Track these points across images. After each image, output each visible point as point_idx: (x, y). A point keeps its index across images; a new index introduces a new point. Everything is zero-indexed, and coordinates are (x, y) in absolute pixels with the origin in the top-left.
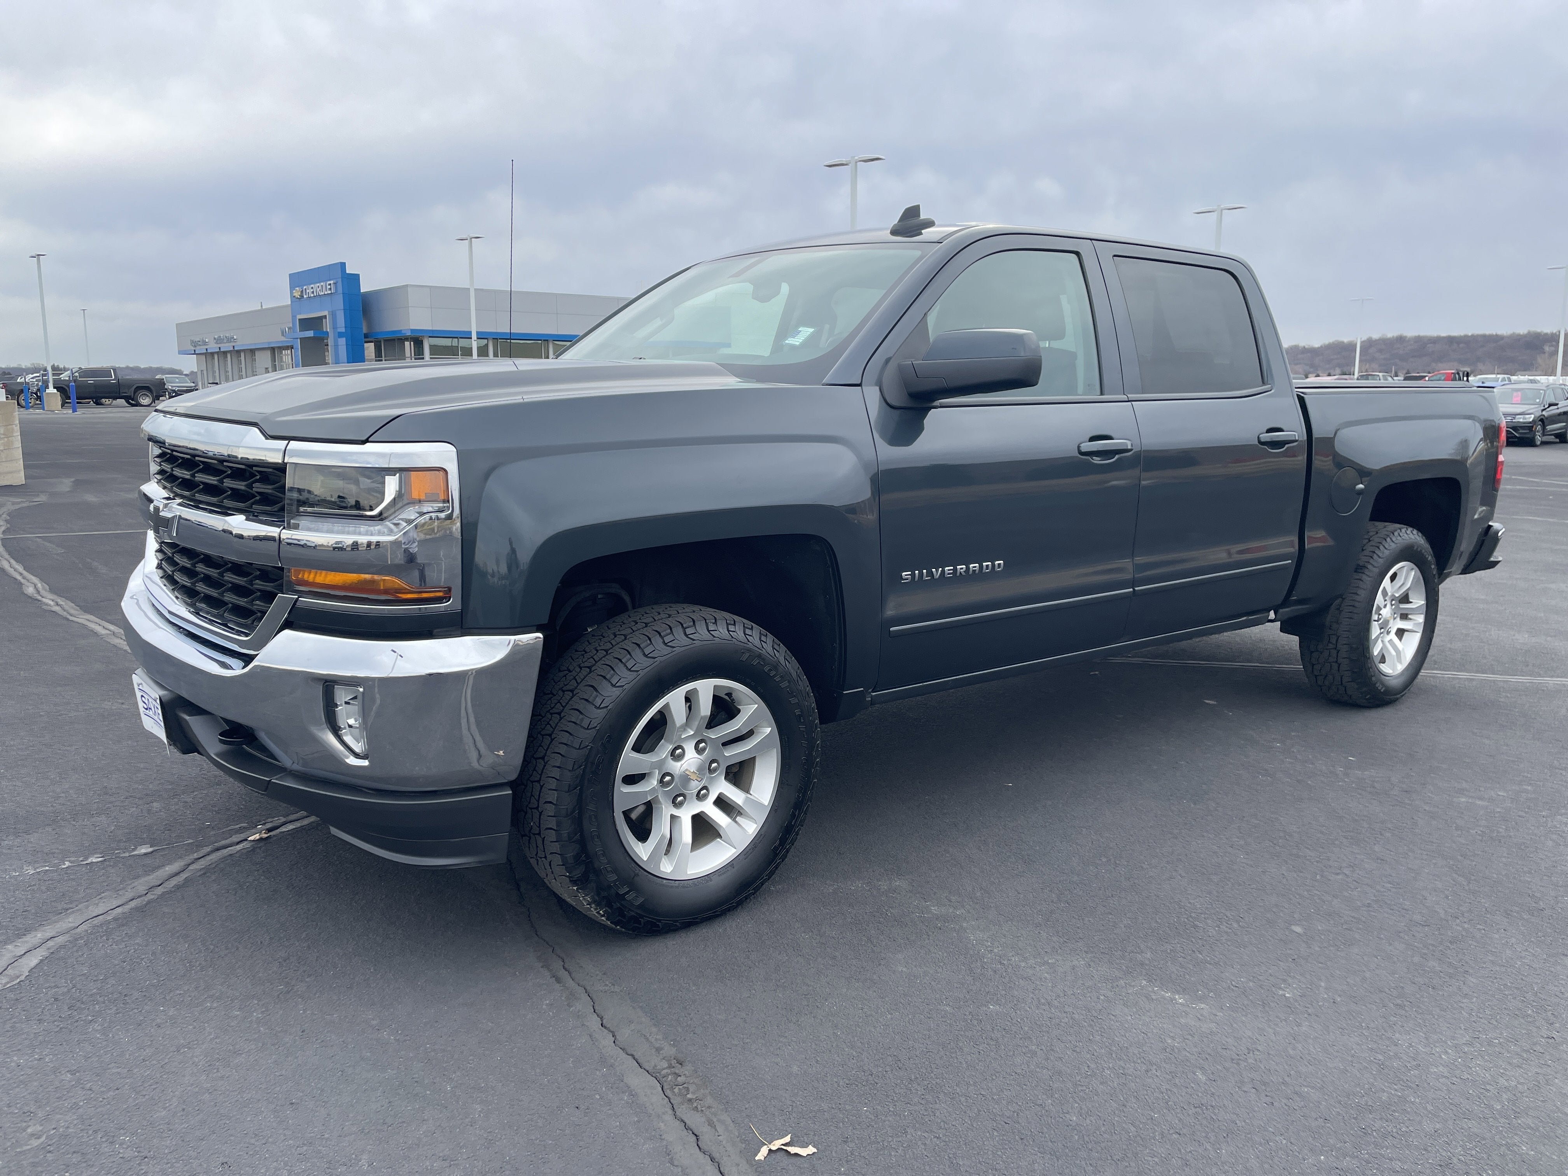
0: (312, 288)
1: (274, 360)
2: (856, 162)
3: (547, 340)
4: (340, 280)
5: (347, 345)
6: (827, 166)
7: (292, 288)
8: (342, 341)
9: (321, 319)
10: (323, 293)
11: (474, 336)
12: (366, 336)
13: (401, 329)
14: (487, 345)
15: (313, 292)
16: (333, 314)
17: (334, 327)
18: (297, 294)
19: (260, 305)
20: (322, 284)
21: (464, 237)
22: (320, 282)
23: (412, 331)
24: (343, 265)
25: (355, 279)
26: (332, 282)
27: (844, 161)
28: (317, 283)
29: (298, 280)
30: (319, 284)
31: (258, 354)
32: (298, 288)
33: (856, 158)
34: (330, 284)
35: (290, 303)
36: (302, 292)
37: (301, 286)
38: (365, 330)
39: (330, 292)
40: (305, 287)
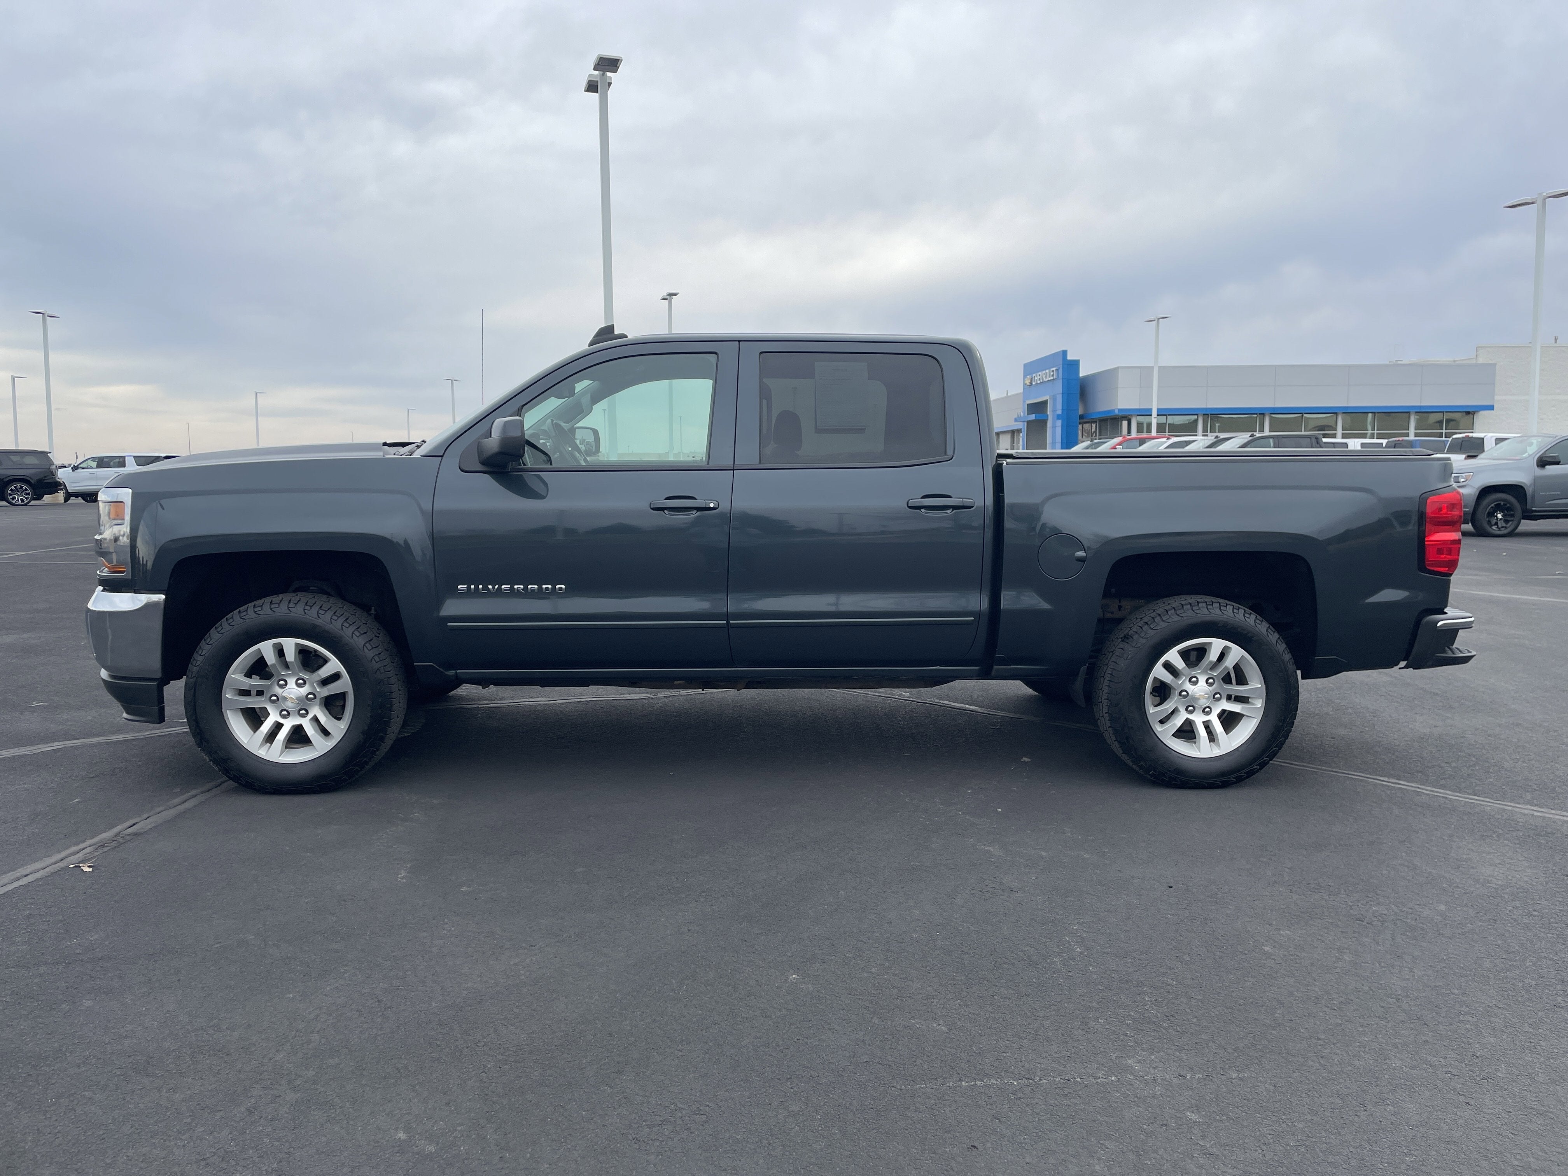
0: (1039, 375)
1: (1012, 442)
2: (1545, 199)
3: (1263, 414)
4: (1061, 367)
5: (1062, 426)
6: (1508, 207)
7: (1025, 377)
8: (1059, 423)
9: (1045, 403)
10: (1047, 380)
11: (1154, 413)
12: (1081, 417)
13: (1113, 408)
14: (1196, 421)
15: (1040, 379)
16: (1054, 398)
17: (1054, 411)
18: (1028, 382)
19: (1006, 393)
20: (1047, 371)
21: (1152, 318)
22: (1045, 370)
23: (1120, 410)
24: (1065, 353)
25: (1074, 365)
26: (1054, 369)
27: (1528, 199)
28: (1043, 370)
29: (1030, 368)
30: (1044, 372)
31: (1001, 437)
32: (1029, 377)
33: (1545, 194)
34: (1053, 371)
35: (1022, 391)
36: (1031, 379)
37: (1031, 374)
38: (1081, 412)
39: (1052, 378)
40: (1034, 375)
